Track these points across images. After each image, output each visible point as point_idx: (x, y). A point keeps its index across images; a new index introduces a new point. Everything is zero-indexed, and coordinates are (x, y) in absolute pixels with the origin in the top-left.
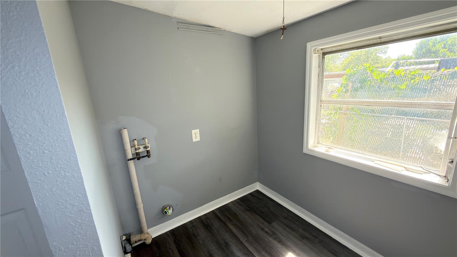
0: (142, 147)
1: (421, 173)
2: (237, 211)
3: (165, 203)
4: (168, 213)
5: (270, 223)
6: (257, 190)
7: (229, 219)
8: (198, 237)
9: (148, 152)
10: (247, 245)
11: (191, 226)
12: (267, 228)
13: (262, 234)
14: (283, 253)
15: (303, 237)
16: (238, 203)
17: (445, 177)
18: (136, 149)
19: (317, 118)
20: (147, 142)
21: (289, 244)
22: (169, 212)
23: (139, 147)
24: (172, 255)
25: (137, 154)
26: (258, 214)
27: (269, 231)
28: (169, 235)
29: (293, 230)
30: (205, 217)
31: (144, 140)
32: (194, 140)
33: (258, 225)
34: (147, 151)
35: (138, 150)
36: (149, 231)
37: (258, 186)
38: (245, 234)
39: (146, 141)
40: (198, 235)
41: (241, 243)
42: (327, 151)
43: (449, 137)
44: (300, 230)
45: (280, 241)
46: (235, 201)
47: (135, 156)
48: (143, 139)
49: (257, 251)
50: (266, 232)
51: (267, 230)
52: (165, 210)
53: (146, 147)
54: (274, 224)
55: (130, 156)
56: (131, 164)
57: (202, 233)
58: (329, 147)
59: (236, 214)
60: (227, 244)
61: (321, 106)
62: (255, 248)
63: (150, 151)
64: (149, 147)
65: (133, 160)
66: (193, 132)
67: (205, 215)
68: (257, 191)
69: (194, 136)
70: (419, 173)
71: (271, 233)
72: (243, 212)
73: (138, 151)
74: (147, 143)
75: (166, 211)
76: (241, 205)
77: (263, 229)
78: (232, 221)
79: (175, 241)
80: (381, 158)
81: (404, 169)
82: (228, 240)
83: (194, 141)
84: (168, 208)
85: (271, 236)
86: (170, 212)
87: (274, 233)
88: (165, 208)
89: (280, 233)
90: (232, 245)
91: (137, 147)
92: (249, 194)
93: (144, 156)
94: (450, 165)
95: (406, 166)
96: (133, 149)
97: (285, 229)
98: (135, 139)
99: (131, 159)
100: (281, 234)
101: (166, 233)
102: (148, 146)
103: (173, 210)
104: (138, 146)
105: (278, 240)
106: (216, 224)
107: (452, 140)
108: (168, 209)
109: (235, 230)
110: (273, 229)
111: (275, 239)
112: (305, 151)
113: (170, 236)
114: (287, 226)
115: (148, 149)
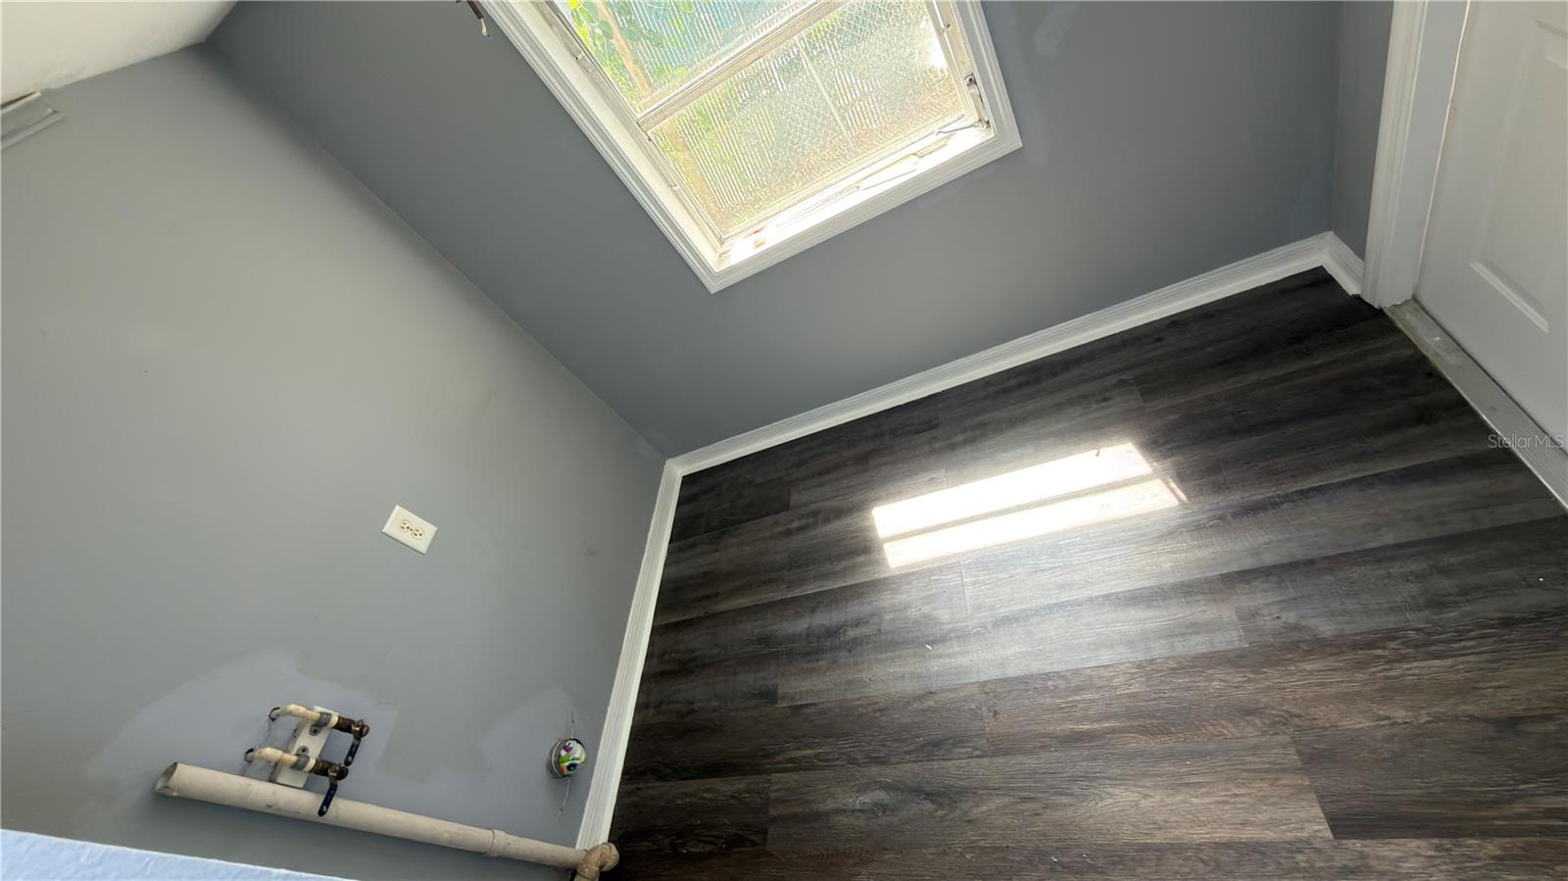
0: (305, 740)
1: (942, 143)
2: (702, 566)
3: (543, 754)
4: (578, 759)
5: (785, 506)
6: (684, 477)
7: (707, 597)
8: (696, 706)
9: (344, 726)
10: (797, 593)
11: (651, 711)
12: (793, 521)
13: (796, 542)
14: (866, 524)
15: (863, 461)
16: (680, 550)
17: (980, 121)
18: (297, 767)
19: (669, 180)
20: (302, 710)
21: (856, 499)
22: (577, 755)
23: (294, 752)
24: (693, 800)
25: (322, 769)
26: (749, 520)
27: (802, 523)
28: (633, 787)
29: (836, 468)
30: (655, 660)
31: (280, 720)
32: (422, 544)
33: (773, 536)
34: (338, 727)
35: (308, 758)
36: (581, 844)
37: (677, 470)
38: (770, 581)
39: (295, 712)
40: (692, 703)
41: (785, 603)
42: (758, 246)
43: (940, 32)
44: (846, 453)
45: (840, 513)
46: (670, 552)
47: (324, 783)
48: (273, 720)
49: (825, 576)
50: (800, 529)
51: (795, 524)
52: (562, 765)
53: (318, 726)
54: (796, 498)
55: (305, 801)
56: (344, 809)
57: (694, 691)
58: (753, 230)
59: (705, 573)
60: (766, 640)
61: (650, 140)
62: (816, 578)
63: (345, 716)
64: (330, 714)
65: (334, 799)
66: (391, 527)
67: (649, 657)
68: (687, 480)
69: (406, 537)
70: (940, 147)
71: (811, 520)
72: (717, 551)
73: (312, 763)
74: (309, 712)
75: (567, 764)
76: (693, 546)
77: (789, 533)
78: (717, 594)
79: (663, 778)
80: (863, 169)
81: (916, 158)
82: (756, 631)
83: (423, 549)
84: (563, 753)
85: (815, 525)
86: (578, 753)
87: (815, 514)
88: (558, 762)
89: (823, 501)
90: (775, 627)
91: (292, 758)
92: (680, 504)
93: (352, 746)
94: (974, 90)
95: (914, 149)
96: (285, 776)
97: (822, 485)
98: (251, 750)
99: (327, 802)
100: (827, 499)
101: (622, 794)
102: (322, 713)
103: (578, 742)
104: (286, 751)
105: (832, 515)
106: (696, 641)
107: (945, 34)
108: (568, 756)
109: (746, 600)
110: (804, 511)
111: (827, 520)
112: (714, 287)
113: (640, 786)
114: (820, 474)
115: (334, 720)
